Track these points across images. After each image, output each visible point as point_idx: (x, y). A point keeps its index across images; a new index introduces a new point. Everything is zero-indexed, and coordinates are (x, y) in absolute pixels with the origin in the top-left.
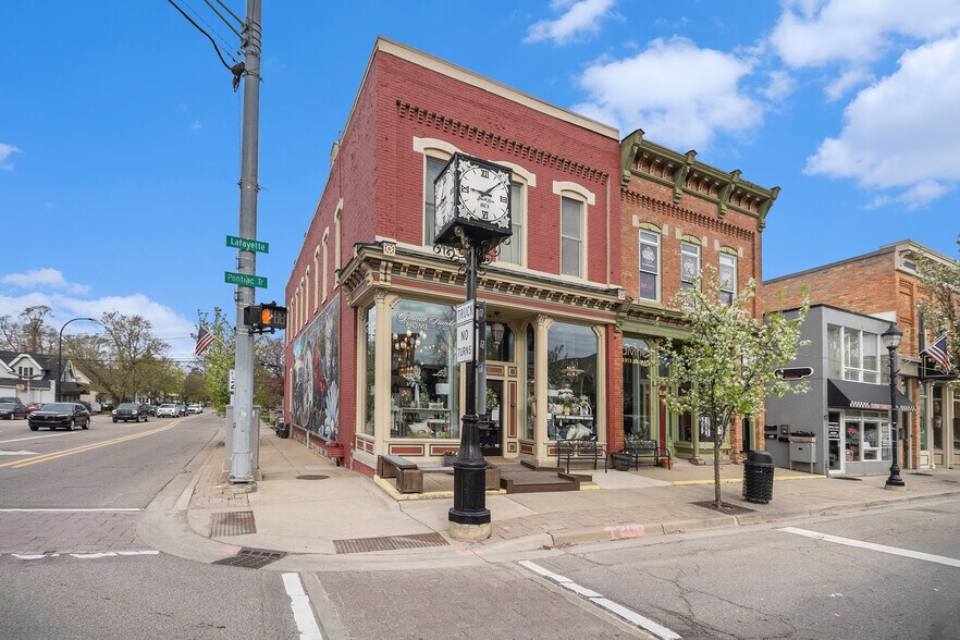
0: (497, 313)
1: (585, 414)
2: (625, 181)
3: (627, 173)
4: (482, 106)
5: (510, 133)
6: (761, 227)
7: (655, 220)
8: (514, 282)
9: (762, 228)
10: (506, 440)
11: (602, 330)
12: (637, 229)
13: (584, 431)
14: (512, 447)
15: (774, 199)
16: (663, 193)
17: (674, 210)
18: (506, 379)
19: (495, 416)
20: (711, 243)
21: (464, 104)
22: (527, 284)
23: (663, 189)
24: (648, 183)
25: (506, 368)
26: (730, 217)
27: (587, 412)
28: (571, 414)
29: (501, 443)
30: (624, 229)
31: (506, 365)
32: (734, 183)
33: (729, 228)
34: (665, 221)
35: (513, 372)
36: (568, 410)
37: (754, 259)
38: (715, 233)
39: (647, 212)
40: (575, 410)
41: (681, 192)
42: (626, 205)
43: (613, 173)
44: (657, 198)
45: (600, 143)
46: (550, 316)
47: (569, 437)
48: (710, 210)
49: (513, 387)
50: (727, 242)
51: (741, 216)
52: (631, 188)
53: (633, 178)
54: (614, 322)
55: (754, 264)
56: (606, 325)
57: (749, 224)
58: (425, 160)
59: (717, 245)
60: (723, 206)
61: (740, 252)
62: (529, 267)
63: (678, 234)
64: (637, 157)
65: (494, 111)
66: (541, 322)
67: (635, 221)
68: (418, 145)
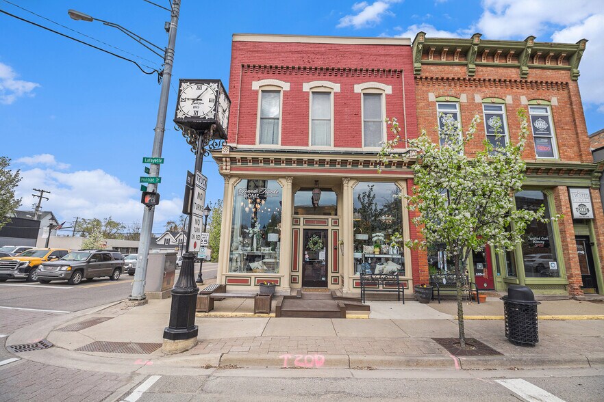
0: (317, 181)
1: (394, 252)
2: (416, 71)
3: (417, 65)
4: (298, 52)
5: (319, 63)
6: (575, 77)
7: (452, 93)
8: (328, 158)
9: (577, 77)
10: (330, 274)
11: (404, 184)
12: (434, 103)
13: (393, 267)
14: (335, 280)
15: (583, 50)
16: (459, 72)
17: (472, 81)
18: (330, 228)
19: (322, 256)
20: (516, 100)
21: (286, 55)
22: (339, 158)
23: (456, 68)
24: (440, 68)
25: (330, 220)
26: (534, 75)
27: (395, 251)
28: (380, 253)
29: (326, 276)
30: (421, 105)
31: (330, 219)
32: (529, 47)
33: (536, 84)
34: (463, 92)
35: (335, 222)
36: (377, 250)
37: (571, 104)
38: (520, 91)
39: (442, 89)
40: (385, 250)
41: (474, 67)
42: (421, 88)
43: (405, 68)
44: (451, 76)
45: (393, 51)
46: (352, 178)
47: (377, 272)
48: (513, 74)
49: (335, 234)
50: (536, 95)
51: (549, 72)
52: (424, 75)
53: (425, 67)
54: (412, 176)
55: (572, 109)
56: (406, 180)
57: (561, 76)
58: (260, 93)
59: (524, 100)
60: (525, 68)
61: (554, 101)
62: (335, 146)
63: (478, 98)
64: (426, 51)
65: (307, 52)
66: (345, 183)
67: (432, 97)
68: (256, 85)
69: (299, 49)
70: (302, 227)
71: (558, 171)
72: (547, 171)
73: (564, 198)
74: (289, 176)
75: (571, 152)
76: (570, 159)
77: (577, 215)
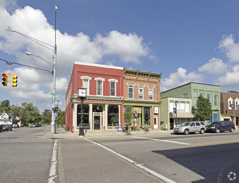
0: (98, 104)
2: (124, 77)
3: (124, 75)
7: (132, 83)
8: (102, 99)
9: (160, 81)
14: (102, 128)
15: (161, 75)
17: (137, 80)
18: (101, 115)
20: (146, 86)
21: (90, 69)
22: (105, 99)
23: (133, 77)
24: (130, 77)
29: (100, 127)
30: (124, 86)
31: (101, 113)
32: (150, 74)
33: (151, 82)
34: (134, 83)
37: (158, 87)
38: (147, 84)
39: (130, 82)
41: (138, 77)
42: (125, 81)
43: (121, 76)
44: (132, 79)
48: (146, 79)
49: (102, 117)
50: (151, 85)
51: (154, 79)
52: (126, 78)
53: (126, 76)
55: (158, 89)
56: (120, 104)
57: (156, 80)
58: (83, 80)
59: (148, 86)
60: (149, 78)
61: (154, 87)
62: (103, 95)
63: (138, 85)
64: (127, 72)
65: (96, 69)
66: (106, 105)
67: (127, 84)
68: (82, 77)
69: (94, 68)
70: (93, 115)
71: (152, 103)
72: (150, 103)
73: (153, 109)
74: (92, 103)
75: (156, 99)
76: (155, 100)
77: (155, 112)
